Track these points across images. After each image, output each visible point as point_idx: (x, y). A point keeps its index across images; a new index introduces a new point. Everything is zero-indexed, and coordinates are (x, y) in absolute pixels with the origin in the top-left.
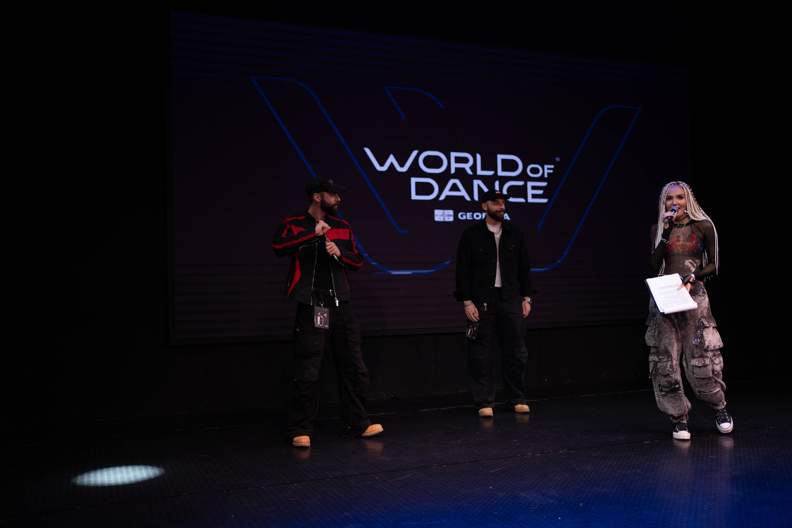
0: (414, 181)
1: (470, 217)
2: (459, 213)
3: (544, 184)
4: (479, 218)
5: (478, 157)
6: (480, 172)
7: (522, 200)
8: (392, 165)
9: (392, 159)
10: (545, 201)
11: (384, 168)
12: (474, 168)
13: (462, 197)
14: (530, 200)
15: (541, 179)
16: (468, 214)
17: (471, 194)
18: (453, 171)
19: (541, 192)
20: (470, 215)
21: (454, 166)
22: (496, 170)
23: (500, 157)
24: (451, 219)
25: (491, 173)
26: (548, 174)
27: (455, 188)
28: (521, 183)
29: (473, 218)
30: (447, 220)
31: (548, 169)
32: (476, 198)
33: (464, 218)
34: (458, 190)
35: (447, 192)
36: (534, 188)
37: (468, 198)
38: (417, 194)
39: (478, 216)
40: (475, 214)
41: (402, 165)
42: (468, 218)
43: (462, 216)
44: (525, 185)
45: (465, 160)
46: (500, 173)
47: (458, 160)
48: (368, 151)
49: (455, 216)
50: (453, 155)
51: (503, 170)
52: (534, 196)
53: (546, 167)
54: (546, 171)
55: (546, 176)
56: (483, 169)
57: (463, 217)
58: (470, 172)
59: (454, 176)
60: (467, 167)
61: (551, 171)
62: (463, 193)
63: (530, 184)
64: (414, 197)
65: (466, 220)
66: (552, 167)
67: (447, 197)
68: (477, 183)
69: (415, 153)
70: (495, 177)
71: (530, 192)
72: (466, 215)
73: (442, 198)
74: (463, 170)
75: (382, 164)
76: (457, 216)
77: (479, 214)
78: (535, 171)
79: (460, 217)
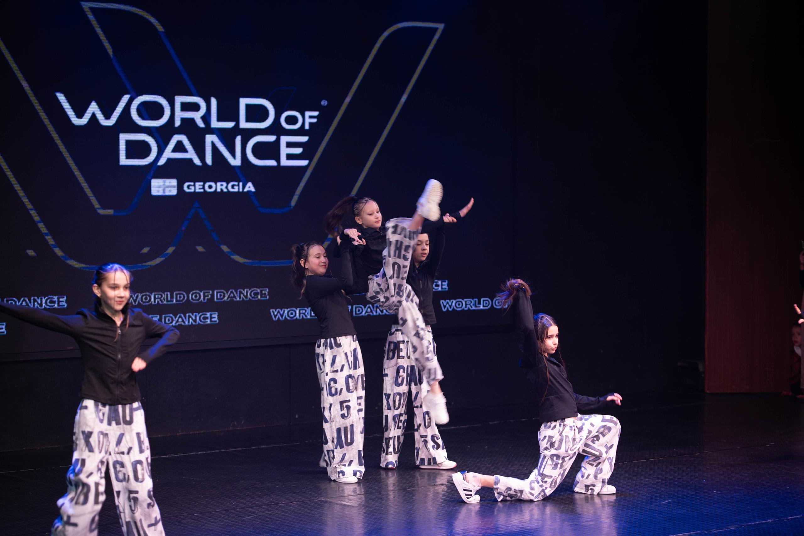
0: (124, 138)
1: (200, 189)
2: (184, 183)
3: (304, 139)
4: (213, 190)
5: (214, 101)
6: (215, 124)
7: (273, 163)
8: (94, 117)
9: (94, 108)
10: (304, 163)
11: (84, 121)
12: (206, 118)
13: (190, 161)
14: (284, 162)
15: (300, 132)
16: (197, 184)
17: (202, 156)
18: (178, 123)
19: (299, 151)
20: (200, 185)
21: (179, 115)
22: (236, 119)
23: (244, 102)
24: (174, 192)
25: (230, 125)
26: (311, 124)
27: (179, 147)
28: (271, 138)
29: (205, 191)
30: (168, 193)
31: (311, 117)
32: (209, 160)
33: (192, 189)
34: (185, 150)
35: (168, 154)
36: (290, 145)
37: (197, 161)
38: (128, 157)
39: (210, 187)
40: (207, 185)
41: (108, 116)
42: (197, 190)
43: (188, 187)
44: (278, 142)
45: (195, 107)
46: (244, 124)
47: (186, 107)
48: (61, 97)
49: (180, 187)
50: (179, 100)
51: (248, 120)
52: (290, 157)
53: (308, 114)
54: (308, 121)
55: (307, 127)
56: (219, 119)
57: (191, 189)
58: (201, 124)
59: (179, 131)
60: (197, 116)
61: (315, 120)
62: (191, 154)
63: (284, 139)
64: (124, 161)
65: (195, 193)
66: (316, 113)
67: (169, 160)
68: (210, 139)
69: (126, 98)
70: (237, 130)
71: (284, 151)
72: (194, 185)
73: (162, 162)
74: (192, 120)
75: (80, 115)
76: (183, 187)
77: (213, 184)
78: (292, 120)
79: (186, 189)
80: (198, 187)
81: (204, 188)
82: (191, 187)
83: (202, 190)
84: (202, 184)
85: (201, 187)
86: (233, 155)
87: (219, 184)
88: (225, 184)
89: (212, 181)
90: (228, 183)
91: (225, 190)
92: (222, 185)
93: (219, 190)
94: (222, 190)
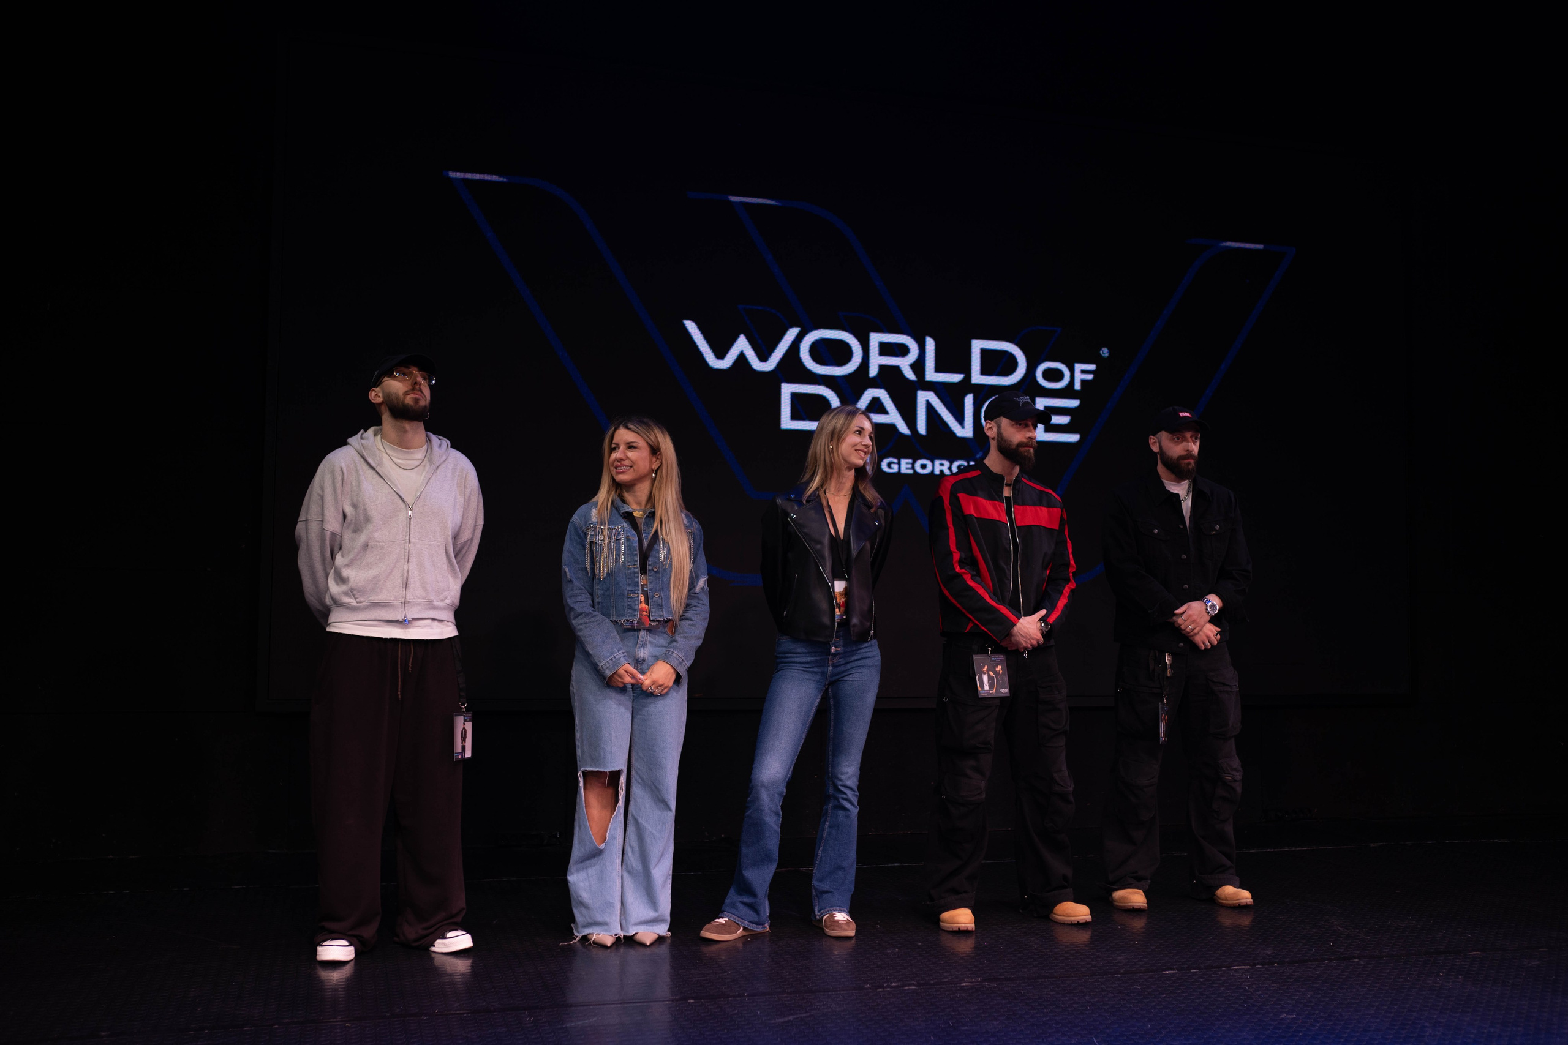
0: (787, 390)
1: (907, 468)
3: (1074, 403)
4: (927, 471)
5: (930, 344)
6: (931, 375)
8: (742, 357)
9: (742, 345)
10: (1074, 438)
11: (727, 363)
12: (918, 366)
13: (893, 427)
15: (1068, 392)
16: (904, 462)
17: (911, 421)
18: (873, 372)
20: (907, 463)
21: (876, 361)
22: (967, 370)
23: (978, 346)
25: (956, 378)
26: (1083, 382)
27: (876, 407)
29: (915, 471)
31: (1083, 372)
32: (922, 428)
33: (895, 469)
37: (904, 429)
38: (795, 416)
39: (924, 467)
40: (919, 463)
41: (763, 357)
42: (904, 470)
43: (889, 465)
45: (902, 350)
46: (978, 378)
47: (886, 349)
48: (691, 326)
50: (876, 339)
51: (984, 372)
52: (1051, 428)
53: (1078, 367)
54: (1079, 377)
55: (1078, 386)
56: (939, 369)
57: (892, 468)
58: (910, 375)
59: (875, 383)
60: (904, 364)
61: (1090, 377)
62: (893, 417)
64: (787, 422)
65: (899, 473)
66: (1092, 367)
68: (924, 397)
69: (792, 333)
70: (967, 386)
72: (899, 464)
74: (897, 369)
75: (720, 355)
76: (879, 465)
77: (928, 463)
78: (1053, 375)
79: (884, 466)
80: (905, 467)
81: (913, 468)
82: (893, 465)
83: (911, 471)
84: (910, 461)
85: (910, 466)
86: (960, 420)
87: (937, 462)
88: (947, 464)
89: (928, 459)
90: (951, 463)
91: (947, 472)
92: (942, 465)
93: (937, 472)
94: (942, 472)
